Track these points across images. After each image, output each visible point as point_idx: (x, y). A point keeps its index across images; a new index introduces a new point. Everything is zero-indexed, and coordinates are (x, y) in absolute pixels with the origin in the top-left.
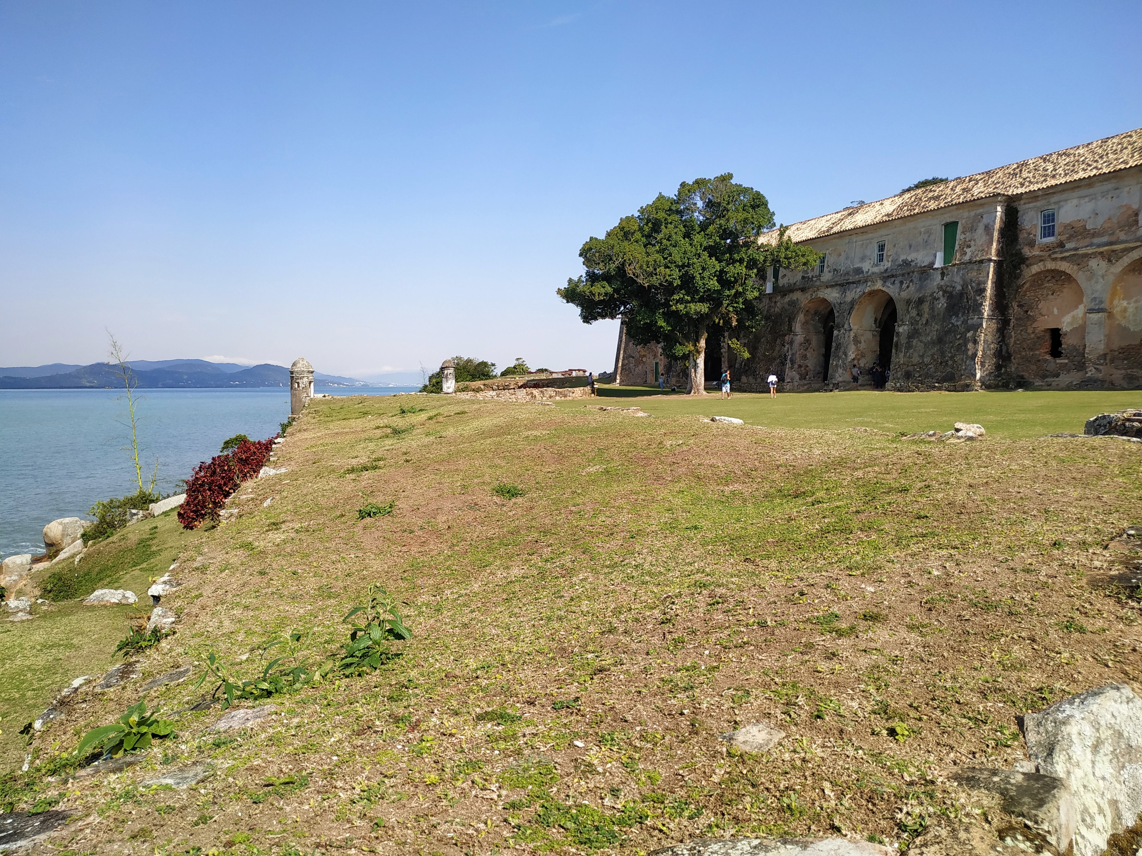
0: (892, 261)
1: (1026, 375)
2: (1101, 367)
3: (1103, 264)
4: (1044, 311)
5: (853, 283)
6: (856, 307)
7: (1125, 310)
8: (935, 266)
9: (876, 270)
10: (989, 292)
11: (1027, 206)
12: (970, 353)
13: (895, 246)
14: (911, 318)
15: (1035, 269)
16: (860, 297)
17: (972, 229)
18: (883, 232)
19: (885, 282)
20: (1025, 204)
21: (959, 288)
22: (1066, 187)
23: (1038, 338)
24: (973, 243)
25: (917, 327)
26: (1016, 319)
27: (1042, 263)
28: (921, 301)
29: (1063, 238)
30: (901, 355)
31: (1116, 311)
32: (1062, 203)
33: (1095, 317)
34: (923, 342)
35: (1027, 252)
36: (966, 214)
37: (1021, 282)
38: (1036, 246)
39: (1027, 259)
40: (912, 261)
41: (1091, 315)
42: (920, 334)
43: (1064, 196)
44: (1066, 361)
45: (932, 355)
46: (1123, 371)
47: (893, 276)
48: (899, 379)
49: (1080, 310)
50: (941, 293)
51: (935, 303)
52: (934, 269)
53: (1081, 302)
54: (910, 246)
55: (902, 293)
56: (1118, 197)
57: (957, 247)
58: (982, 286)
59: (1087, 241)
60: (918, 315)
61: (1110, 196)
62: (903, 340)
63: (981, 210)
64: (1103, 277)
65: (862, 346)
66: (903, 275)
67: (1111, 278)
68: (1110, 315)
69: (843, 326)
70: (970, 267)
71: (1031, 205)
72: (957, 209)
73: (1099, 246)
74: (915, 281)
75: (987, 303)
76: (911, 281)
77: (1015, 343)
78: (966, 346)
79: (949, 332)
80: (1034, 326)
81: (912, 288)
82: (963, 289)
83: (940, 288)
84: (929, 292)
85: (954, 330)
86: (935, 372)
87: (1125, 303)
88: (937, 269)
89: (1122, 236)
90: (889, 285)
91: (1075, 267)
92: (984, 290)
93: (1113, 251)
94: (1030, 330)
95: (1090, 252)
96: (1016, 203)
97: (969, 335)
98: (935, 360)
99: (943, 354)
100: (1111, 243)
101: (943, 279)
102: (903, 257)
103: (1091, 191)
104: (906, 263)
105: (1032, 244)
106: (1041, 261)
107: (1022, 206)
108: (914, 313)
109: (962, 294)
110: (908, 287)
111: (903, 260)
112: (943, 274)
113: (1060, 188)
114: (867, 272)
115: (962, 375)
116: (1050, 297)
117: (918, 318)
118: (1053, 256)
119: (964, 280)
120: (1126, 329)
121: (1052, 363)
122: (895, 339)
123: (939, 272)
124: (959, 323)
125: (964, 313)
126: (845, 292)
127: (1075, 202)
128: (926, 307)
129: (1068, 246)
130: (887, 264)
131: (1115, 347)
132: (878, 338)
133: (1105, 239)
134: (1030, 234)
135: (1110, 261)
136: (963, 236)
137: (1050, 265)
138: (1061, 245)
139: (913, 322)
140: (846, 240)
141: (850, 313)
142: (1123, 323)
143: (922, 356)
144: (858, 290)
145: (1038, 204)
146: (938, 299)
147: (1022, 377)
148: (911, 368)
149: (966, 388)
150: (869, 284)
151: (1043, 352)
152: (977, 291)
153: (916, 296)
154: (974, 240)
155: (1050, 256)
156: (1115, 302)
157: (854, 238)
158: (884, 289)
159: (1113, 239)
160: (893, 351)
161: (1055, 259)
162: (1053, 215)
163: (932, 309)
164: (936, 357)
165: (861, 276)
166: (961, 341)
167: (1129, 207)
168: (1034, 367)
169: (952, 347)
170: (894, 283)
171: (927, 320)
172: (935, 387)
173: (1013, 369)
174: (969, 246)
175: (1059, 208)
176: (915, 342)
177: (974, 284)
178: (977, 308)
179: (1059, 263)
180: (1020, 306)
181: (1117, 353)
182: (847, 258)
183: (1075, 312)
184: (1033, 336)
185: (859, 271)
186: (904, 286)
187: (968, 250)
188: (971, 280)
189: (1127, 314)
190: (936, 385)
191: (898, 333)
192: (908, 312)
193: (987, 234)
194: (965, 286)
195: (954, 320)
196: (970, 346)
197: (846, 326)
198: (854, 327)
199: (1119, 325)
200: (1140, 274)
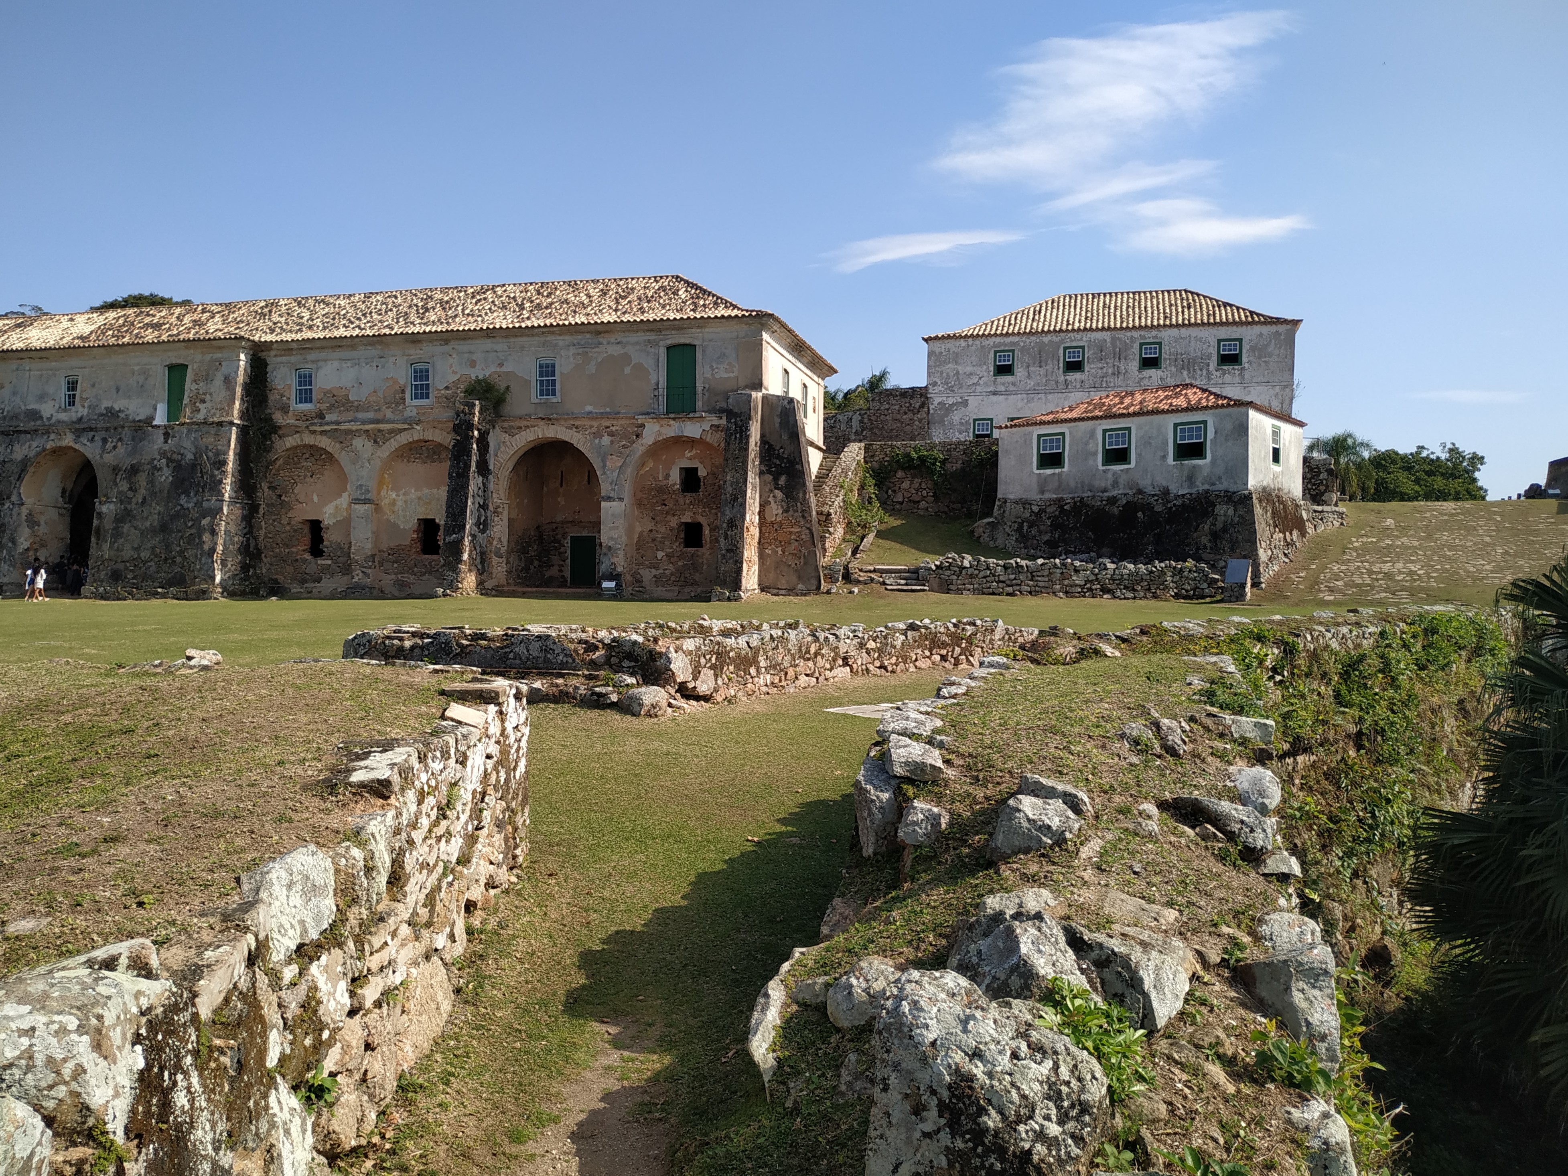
0: (89, 407)
1: (281, 578)
2: (369, 571)
3: (369, 445)
4: (302, 498)
5: (26, 432)
6: (31, 470)
7: (393, 503)
8: (155, 423)
9: (63, 416)
10: (230, 466)
11: (279, 359)
12: (206, 547)
13: (93, 386)
14: (120, 492)
15: (290, 442)
16: (38, 455)
17: (208, 378)
18: (75, 362)
19: (79, 437)
20: (276, 356)
21: (190, 456)
22: (325, 344)
23: (295, 531)
24: (208, 397)
25: (129, 507)
26: (267, 505)
27: (297, 435)
28: (134, 470)
29: (324, 406)
30: (106, 546)
31: (385, 503)
32: (320, 364)
33: (361, 508)
34: (139, 530)
35: (279, 418)
36: (199, 357)
37: (272, 456)
38: (290, 414)
39: (280, 427)
40: (120, 411)
41: (357, 506)
42: (134, 517)
43: (323, 355)
44: (329, 562)
45: (153, 548)
46: (393, 576)
47: (91, 429)
48: (102, 581)
49: (344, 500)
50: (164, 461)
51: (156, 474)
52: (153, 427)
53: (345, 490)
54: (118, 390)
55: (106, 456)
56: (383, 367)
57: (186, 400)
58: (221, 457)
59: (350, 415)
60: (131, 489)
61: (375, 364)
62: (108, 524)
63: (220, 355)
64: (369, 461)
65: (42, 530)
66: (107, 429)
67: (378, 463)
68: (378, 508)
69: (9, 498)
70: (205, 429)
71: (284, 359)
72: (186, 348)
73: (364, 422)
74: (125, 439)
75: (229, 481)
76: (120, 440)
77: (266, 536)
78: (200, 537)
79: (177, 516)
80: (289, 515)
81: (121, 450)
82: (196, 459)
83: (163, 454)
84: (146, 458)
85: (183, 513)
86: (158, 572)
87: (394, 495)
88: (158, 427)
89: (389, 414)
90: (85, 442)
91: (338, 445)
92: (224, 463)
93: (380, 431)
94: (285, 521)
95: (354, 428)
96: (264, 354)
97: (205, 522)
98: (156, 556)
99: (168, 547)
100: (378, 422)
101: (166, 442)
102: (106, 404)
103: (354, 354)
104: (111, 413)
105: (285, 409)
106: (297, 432)
107: (272, 359)
108: (124, 486)
109: (193, 466)
110: (115, 447)
111: (106, 408)
112: (166, 435)
113: (318, 344)
114: (49, 419)
115: (195, 578)
116: (308, 479)
117: (130, 494)
118: (311, 428)
119: (196, 447)
120: (395, 526)
121: (314, 565)
122: (95, 522)
123: (161, 431)
124: (191, 505)
125: (197, 493)
126: (11, 444)
127: (336, 364)
128: (142, 479)
129: (329, 417)
130: (80, 411)
131: (384, 546)
132: (68, 519)
133: (370, 415)
134: (282, 396)
135: (375, 442)
136: (194, 387)
137: (308, 439)
138: (321, 415)
139: (123, 500)
140: (14, 365)
141: (20, 478)
142: (392, 518)
143: (137, 549)
144: (34, 444)
145: (293, 359)
146: (161, 469)
147: (276, 581)
148: (121, 566)
149: (202, 595)
150: (52, 436)
151: (301, 549)
152: (214, 463)
153: (128, 462)
154: (211, 394)
155: (307, 427)
156: (383, 493)
157: (27, 364)
158: (77, 447)
159: (379, 416)
160: (93, 539)
161: (314, 432)
162: (311, 376)
163: (151, 482)
164: (158, 551)
165: (39, 422)
166: (193, 531)
167: (396, 382)
168: (290, 569)
169: (182, 538)
170: (92, 440)
171: (144, 499)
172: (157, 593)
173: (264, 571)
174: (203, 401)
175: (317, 369)
176: (126, 528)
177: (210, 454)
178: (216, 486)
179: (319, 437)
180: (272, 488)
181: (386, 554)
182: (15, 394)
183: (338, 502)
184: (288, 528)
185: (34, 415)
186: (109, 445)
187: (202, 406)
188: (207, 448)
189: (396, 508)
190: (159, 590)
191: (100, 515)
192: (116, 484)
193: (228, 388)
194: (198, 455)
195: (183, 500)
196: (206, 537)
197: (14, 498)
198: (29, 501)
199: (388, 520)
200: (408, 461)
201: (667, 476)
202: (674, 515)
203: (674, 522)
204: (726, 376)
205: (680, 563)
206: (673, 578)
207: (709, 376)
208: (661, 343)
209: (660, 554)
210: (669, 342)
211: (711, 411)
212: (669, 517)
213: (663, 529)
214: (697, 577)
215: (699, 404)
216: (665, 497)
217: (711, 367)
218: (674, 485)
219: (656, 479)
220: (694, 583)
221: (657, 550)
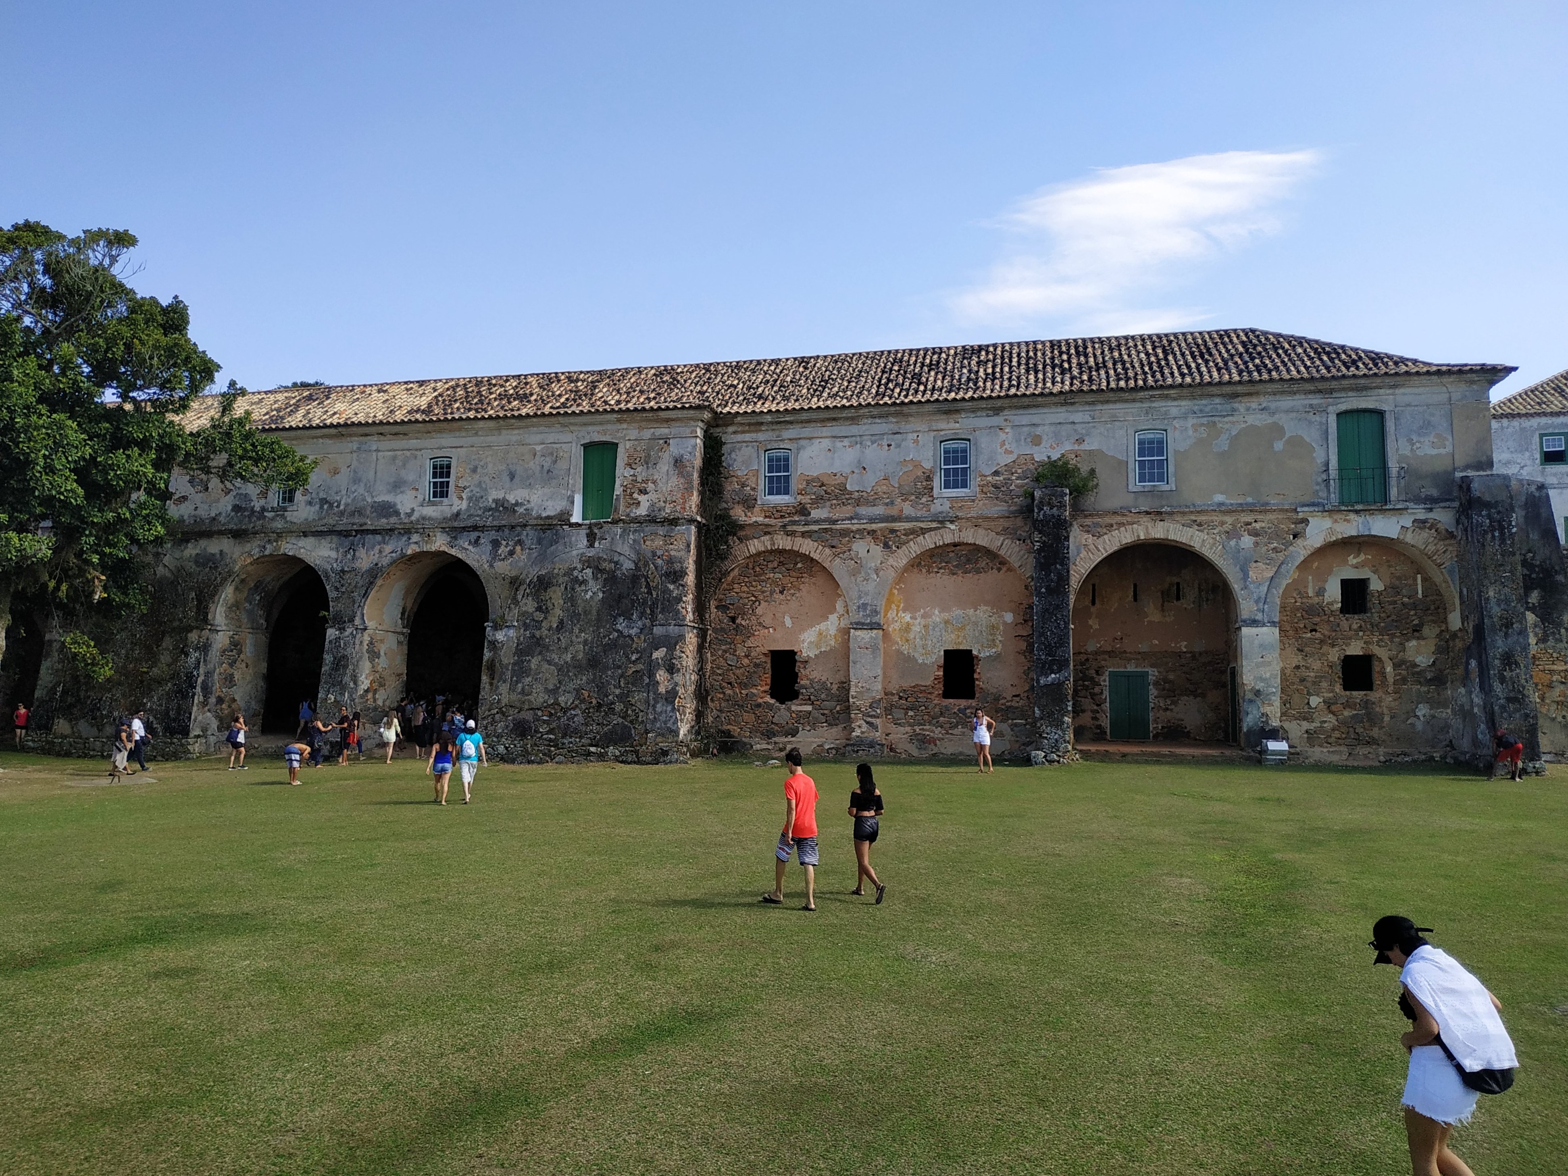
0: (470, 499)
1: (735, 730)
2: (877, 722)
3: (877, 550)
4: (767, 620)
5: (375, 532)
6: (379, 582)
7: (907, 628)
8: (574, 520)
9: (430, 511)
10: (690, 579)
11: (739, 437)
12: (662, 689)
13: (474, 470)
14: (524, 614)
15: (755, 546)
16: (393, 562)
17: (649, 461)
18: (447, 440)
19: (455, 538)
20: (735, 433)
21: (628, 565)
22: (814, 415)
23: (756, 665)
24: (651, 486)
25: (538, 634)
26: (715, 630)
27: (767, 537)
28: (543, 584)
29: (806, 499)
30: (504, 688)
31: (893, 628)
32: (802, 442)
33: (864, 636)
34: (556, 665)
35: (739, 514)
36: (633, 433)
37: (727, 565)
38: (757, 509)
39: (742, 527)
40: (517, 504)
41: (859, 633)
42: (547, 648)
43: (807, 431)
44: (809, 708)
45: (578, 691)
46: (908, 729)
47: (475, 528)
48: (499, 736)
49: (831, 625)
50: (589, 571)
51: (578, 589)
52: (571, 525)
53: (833, 610)
54: (512, 476)
55: (498, 565)
56: (898, 446)
57: (618, 490)
58: (677, 566)
59: (848, 511)
60: (539, 609)
61: (885, 443)
62: (507, 657)
63: (666, 431)
64: (877, 571)
65: (382, 662)
66: (499, 528)
67: (891, 574)
68: (886, 636)
69: (352, 620)
70: (649, 528)
71: (747, 437)
72: (619, 421)
73: (872, 520)
74: (528, 543)
75: (690, 597)
76: (520, 542)
77: (713, 672)
78: (651, 675)
79: (613, 646)
80: (749, 643)
81: (521, 555)
82: (637, 568)
83: (588, 562)
84: (560, 567)
85: (621, 644)
86: (586, 725)
87: (907, 618)
88: (578, 525)
89: (908, 509)
90: (466, 545)
91: (827, 551)
92: (683, 573)
93: (893, 531)
94: (741, 652)
95: (854, 528)
96: (718, 430)
97: (659, 654)
98: (583, 701)
99: (602, 689)
100: (894, 519)
101: (592, 545)
102: (495, 494)
103: (854, 430)
104: (503, 506)
105: (749, 503)
106: (768, 533)
107: (730, 436)
108: (529, 605)
109: (634, 579)
110: (512, 553)
111: (496, 501)
112: (591, 538)
113: (804, 416)
114: (409, 515)
115: (647, 732)
116: (777, 596)
117: (539, 616)
118: (789, 528)
119: (638, 553)
120: (910, 659)
121: (783, 713)
122: (487, 655)
123: (583, 532)
124: (633, 632)
125: (642, 615)
126: (352, 548)
127: (826, 443)
128: (556, 596)
129: (815, 514)
130: (455, 504)
131: (894, 687)
132: (405, 648)
133: (879, 510)
134: (743, 485)
135: (886, 546)
136: (628, 472)
137: (783, 542)
138: (802, 510)
139: (528, 623)
140: (353, 444)
141: (365, 595)
142: (905, 649)
143: (554, 692)
144: (388, 549)
145: (761, 436)
146: (584, 582)
147: (728, 734)
148: (528, 716)
149: (660, 756)
150: (415, 538)
151: (761, 691)
152: (667, 575)
153: (533, 573)
154: (654, 482)
155: (784, 526)
156: (891, 614)
157: (373, 443)
158: (453, 552)
159: (894, 511)
160: (485, 678)
161: (793, 534)
162: (787, 459)
163: (571, 599)
164: (586, 694)
165: (393, 520)
166: (640, 667)
167: (917, 465)
168: (749, 717)
169: (622, 676)
170: (476, 543)
171: (561, 622)
172: (589, 754)
173: (710, 719)
174: (643, 492)
175: (798, 449)
176: (534, 662)
177: (659, 562)
178: (670, 605)
179: (799, 540)
180: (722, 607)
181: (896, 698)
182: (356, 480)
183: (823, 626)
184: (746, 661)
185: (387, 509)
186: (503, 550)
187: (642, 498)
188: (654, 554)
189: (912, 636)
190: (593, 749)
191: (493, 644)
192: (516, 602)
193: (681, 474)
194: (641, 562)
195: (621, 624)
196: (661, 675)
197: (357, 621)
198: (370, 624)
199: (899, 652)
200: (929, 572)
201: (1321, 592)
202: (1333, 646)
203: (1334, 655)
204: (1434, 452)
205: (1347, 713)
206: (1337, 734)
207: (1407, 453)
208: (1331, 409)
209: (1315, 701)
210: (1343, 407)
211: (1417, 500)
212: (1325, 648)
213: (1317, 665)
214: (1375, 732)
215: (1394, 492)
216: (1317, 619)
217: (1410, 441)
218: (1331, 604)
219: (1303, 595)
220: (1372, 742)
221: (1309, 694)
